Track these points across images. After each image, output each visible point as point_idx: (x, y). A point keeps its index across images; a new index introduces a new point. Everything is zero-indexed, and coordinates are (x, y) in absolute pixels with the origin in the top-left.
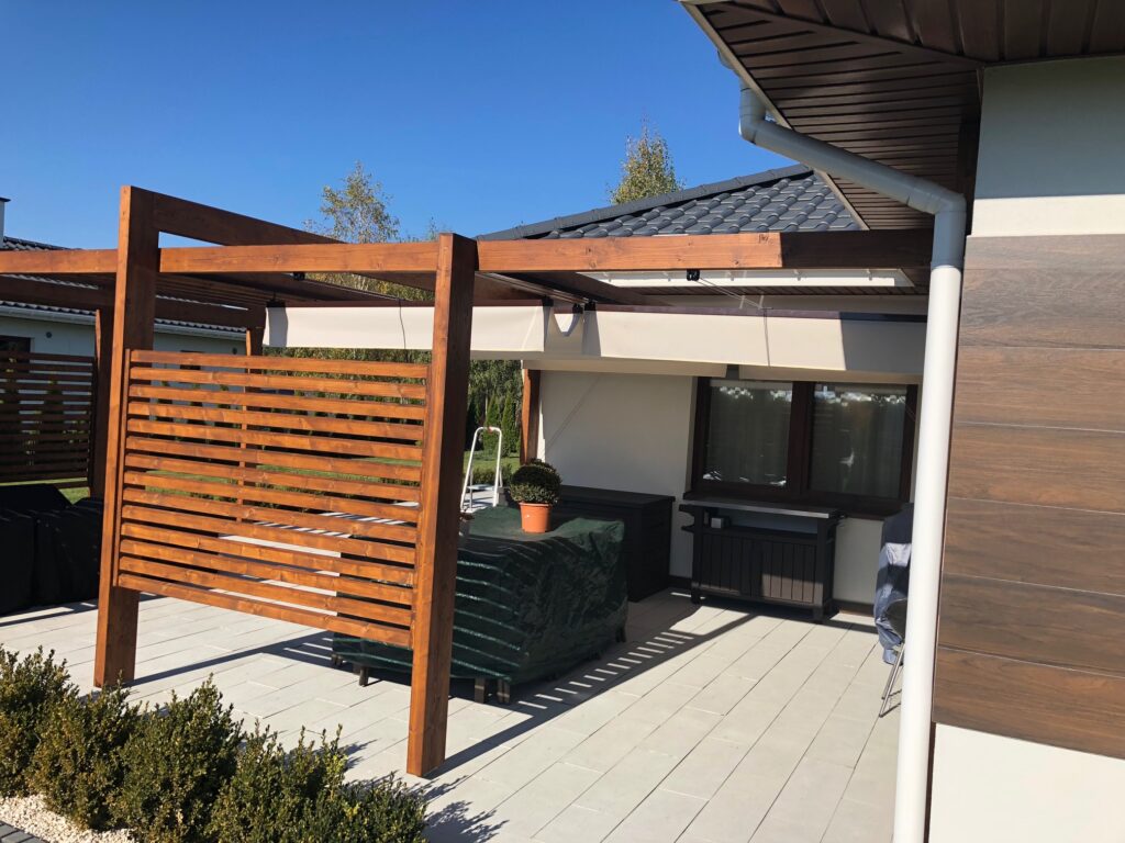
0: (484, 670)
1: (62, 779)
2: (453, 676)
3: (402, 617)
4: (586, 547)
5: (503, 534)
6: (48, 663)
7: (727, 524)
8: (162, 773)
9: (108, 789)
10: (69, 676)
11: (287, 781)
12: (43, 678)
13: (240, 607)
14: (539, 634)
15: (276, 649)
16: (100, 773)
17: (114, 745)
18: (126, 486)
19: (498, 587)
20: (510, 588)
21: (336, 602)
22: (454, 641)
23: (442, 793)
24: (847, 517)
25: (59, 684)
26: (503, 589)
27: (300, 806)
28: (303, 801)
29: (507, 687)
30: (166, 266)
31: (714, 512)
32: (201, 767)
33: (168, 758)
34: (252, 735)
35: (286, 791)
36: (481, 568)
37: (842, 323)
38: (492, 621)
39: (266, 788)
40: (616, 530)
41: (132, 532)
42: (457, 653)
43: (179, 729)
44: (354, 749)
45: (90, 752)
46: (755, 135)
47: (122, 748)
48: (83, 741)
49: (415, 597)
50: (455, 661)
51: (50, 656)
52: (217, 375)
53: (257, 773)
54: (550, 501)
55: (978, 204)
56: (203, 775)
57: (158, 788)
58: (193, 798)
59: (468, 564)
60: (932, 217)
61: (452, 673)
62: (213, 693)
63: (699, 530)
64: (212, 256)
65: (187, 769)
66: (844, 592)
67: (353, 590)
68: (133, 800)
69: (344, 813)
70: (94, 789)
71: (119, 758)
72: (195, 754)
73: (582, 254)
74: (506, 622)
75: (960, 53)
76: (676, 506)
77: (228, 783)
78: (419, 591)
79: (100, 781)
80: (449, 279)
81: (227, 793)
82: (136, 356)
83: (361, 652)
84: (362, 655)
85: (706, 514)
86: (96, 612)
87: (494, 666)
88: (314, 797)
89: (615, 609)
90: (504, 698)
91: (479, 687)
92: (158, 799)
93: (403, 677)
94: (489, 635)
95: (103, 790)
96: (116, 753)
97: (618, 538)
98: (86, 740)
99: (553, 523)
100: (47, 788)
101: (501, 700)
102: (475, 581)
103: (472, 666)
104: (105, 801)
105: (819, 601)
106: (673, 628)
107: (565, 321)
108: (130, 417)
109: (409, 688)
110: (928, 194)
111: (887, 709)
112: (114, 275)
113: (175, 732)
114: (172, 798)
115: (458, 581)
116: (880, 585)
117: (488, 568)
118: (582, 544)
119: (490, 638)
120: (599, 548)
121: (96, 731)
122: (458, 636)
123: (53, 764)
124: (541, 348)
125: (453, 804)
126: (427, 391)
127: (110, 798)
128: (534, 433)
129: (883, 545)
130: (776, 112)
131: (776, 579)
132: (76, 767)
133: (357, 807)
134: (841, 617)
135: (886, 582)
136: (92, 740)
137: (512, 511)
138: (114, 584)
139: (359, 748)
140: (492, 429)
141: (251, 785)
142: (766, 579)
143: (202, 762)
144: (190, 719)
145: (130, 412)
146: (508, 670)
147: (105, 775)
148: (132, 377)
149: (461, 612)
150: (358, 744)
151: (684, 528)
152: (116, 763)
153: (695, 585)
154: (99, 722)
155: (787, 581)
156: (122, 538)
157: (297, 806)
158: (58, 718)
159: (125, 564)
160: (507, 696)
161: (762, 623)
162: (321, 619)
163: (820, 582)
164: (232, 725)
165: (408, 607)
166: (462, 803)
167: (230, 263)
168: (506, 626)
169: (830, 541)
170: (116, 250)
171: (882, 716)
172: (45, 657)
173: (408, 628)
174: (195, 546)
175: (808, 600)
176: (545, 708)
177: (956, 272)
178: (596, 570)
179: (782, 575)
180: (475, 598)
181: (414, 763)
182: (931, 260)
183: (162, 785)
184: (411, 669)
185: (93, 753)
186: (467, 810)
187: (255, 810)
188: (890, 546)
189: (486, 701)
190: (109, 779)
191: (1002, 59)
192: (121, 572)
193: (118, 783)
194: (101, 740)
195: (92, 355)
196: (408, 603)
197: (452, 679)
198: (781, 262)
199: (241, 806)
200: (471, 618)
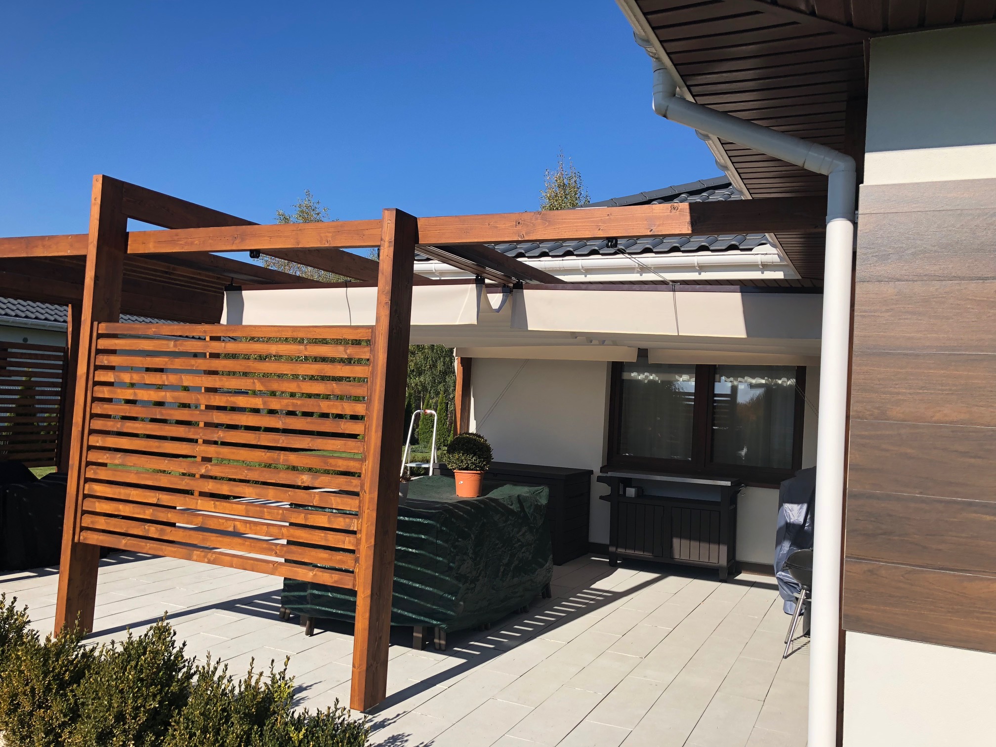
0: (422, 618)
1: (20, 716)
2: (393, 624)
3: (347, 561)
4: (515, 507)
5: (440, 498)
6: (11, 609)
7: (640, 494)
8: (116, 705)
9: (63, 725)
10: (29, 622)
11: (236, 709)
12: (5, 623)
13: (195, 557)
14: (472, 586)
15: (229, 606)
16: (57, 708)
17: (70, 683)
18: (90, 448)
19: (435, 541)
20: (446, 541)
21: (285, 549)
22: (394, 591)
23: (384, 727)
24: (746, 486)
25: (20, 629)
26: (439, 542)
27: (248, 734)
28: (251, 729)
29: (443, 634)
30: (133, 248)
31: (628, 483)
32: (154, 700)
33: (121, 691)
34: (204, 667)
35: (234, 718)
36: (419, 522)
37: (742, 296)
38: (429, 572)
39: (216, 717)
40: (542, 495)
41: (96, 491)
42: (396, 602)
43: (133, 663)
44: (301, 689)
45: (48, 689)
46: (666, 110)
47: (79, 686)
48: (41, 678)
49: (359, 541)
50: (395, 610)
51: (13, 603)
52: (178, 343)
53: (207, 704)
54: (482, 469)
55: (868, 157)
56: (155, 707)
57: (111, 720)
58: (145, 732)
59: (406, 519)
60: (825, 179)
61: (392, 621)
62: (167, 630)
63: (615, 499)
64: (176, 238)
65: (139, 701)
66: (746, 554)
67: (302, 538)
68: (88, 732)
69: (290, 738)
70: (51, 725)
71: (75, 696)
72: (148, 688)
73: (512, 226)
74: (442, 573)
75: (850, 24)
76: (594, 478)
77: (179, 713)
78: (363, 536)
79: (56, 718)
80: (392, 249)
81: (178, 723)
82: (103, 328)
83: (308, 603)
84: (309, 606)
85: (621, 486)
86: (58, 575)
87: (432, 614)
88: (261, 725)
89: (541, 566)
90: (440, 644)
91: (418, 635)
92: (111, 732)
93: (345, 627)
94: (426, 586)
95: (60, 726)
96: (72, 691)
97: (544, 501)
98: (44, 679)
99: (484, 487)
100: (7, 724)
101: (437, 647)
102: (414, 535)
103: (410, 615)
104: (61, 737)
105: (723, 562)
106: (593, 586)
107: (495, 299)
108: (96, 383)
109: (353, 637)
110: (822, 157)
111: (790, 651)
112: (83, 258)
113: (128, 667)
114: (124, 731)
115: (398, 534)
116: (779, 543)
117: (426, 522)
118: (511, 505)
119: (428, 588)
120: (527, 510)
121: (54, 668)
122: (398, 587)
123: (12, 701)
124: (474, 321)
125: (393, 736)
126: (371, 350)
127: (65, 735)
128: (466, 414)
129: (781, 505)
130: (685, 89)
131: (685, 542)
132: (34, 703)
133: (303, 731)
134: (743, 576)
135: (784, 539)
136: (50, 677)
137: (446, 480)
138: (76, 540)
139: (305, 689)
140: (428, 411)
141: (201, 714)
142: (676, 542)
143: (155, 696)
144: (144, 654)
145: (96, 379)
146: (444, 618)
147: (61, 711)
148: (99, 347)
149: (400, 564)
150: (304, 686)
151: (601, 498)
152: (72, 701)
153: (612, 549)
154: (57, 660)
155: (694, 544)
156: (85, 496)
157: (245, 732)
158: (18, 658)
159: (87, 521)
160: (443, 642)
161: (673, 582)
162: (271, 565)
163: (724, 543)
164: (185, 661)
165: (352, 552)
166: (403, 735)
167: (192, 243)
168: (442, 577)
169: (732, 507)
170: (87, 235)
171: (786, 657)
172: (8, 603)
173: (352, 572)
174: (154, 501)
175: (714, 561)
176: (478, 653)
177: (849, 225)
178: (524, 529)
179: (690, 538)
180: (414, 551)
181: (356, 698)
182: (826, 215)
183: (116, 717)
184: (353, 618)
185: (51, 690)
186: (407, 741)
187: (205, 738)
188: (787, 506)
189: (424, 648)
190: (65, 716)
191: (886, 30)
192: (83, 529)
193: (74, 720)
194: (58, 677)
195: (64, 345)
196: (351, 548)
197: (392, 627)
198: (690, 228)
199: (192, 735)
200: (410, 569)
